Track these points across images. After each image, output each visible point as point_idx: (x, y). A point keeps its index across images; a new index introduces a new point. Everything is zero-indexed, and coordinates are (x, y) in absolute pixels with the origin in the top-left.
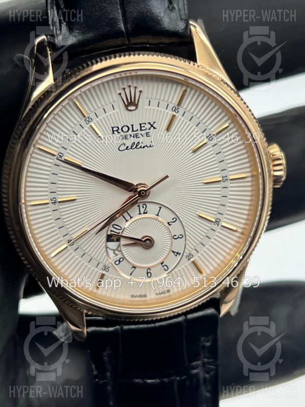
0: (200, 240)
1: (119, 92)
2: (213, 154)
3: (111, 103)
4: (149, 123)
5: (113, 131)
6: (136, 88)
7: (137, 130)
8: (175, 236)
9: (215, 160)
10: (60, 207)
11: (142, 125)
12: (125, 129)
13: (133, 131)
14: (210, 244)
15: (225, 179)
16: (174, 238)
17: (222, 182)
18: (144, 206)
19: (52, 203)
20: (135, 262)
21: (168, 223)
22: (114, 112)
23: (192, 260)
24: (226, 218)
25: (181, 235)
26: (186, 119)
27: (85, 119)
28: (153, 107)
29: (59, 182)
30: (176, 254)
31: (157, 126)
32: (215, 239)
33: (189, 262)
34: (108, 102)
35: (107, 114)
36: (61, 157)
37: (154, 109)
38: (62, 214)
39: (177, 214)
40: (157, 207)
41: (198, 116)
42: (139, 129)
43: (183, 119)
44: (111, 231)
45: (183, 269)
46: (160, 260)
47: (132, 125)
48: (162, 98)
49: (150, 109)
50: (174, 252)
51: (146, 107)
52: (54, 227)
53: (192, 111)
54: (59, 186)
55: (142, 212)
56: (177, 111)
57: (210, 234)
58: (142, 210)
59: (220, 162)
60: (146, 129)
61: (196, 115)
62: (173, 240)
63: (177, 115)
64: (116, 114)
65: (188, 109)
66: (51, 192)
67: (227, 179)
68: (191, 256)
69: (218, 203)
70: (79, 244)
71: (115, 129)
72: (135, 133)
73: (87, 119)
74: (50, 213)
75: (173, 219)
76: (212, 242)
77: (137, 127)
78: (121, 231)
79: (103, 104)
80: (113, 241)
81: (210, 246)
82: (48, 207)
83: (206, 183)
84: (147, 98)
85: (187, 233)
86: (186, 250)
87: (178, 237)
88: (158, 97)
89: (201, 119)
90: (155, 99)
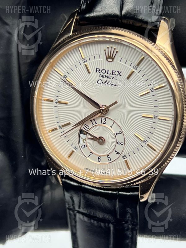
0: (133, 149)
1: (105, 49)
2: (152, 100)
3: (99, 54)
4: (118, 72)
5: (97, 71)
6: (115, 49)
7: (110, 74)
8: (119, 142)
9: (152, 104)
10: (59, 106)
11: (114, 72)
12: (104, 71)
13: (108, 74)
14: (138, 153)
15: (156, 117)
16: (118, 143)
17: (153, 119)
18: (105, 119)
19: (55, 102)
20: (93, 150)
21: (116, 134)
22: (100, 60)
23: (125, 159)
24: (151, 141)
25: (122, 143)
26: (140, 75)
27: (83, 59)
28: (123, 63)
29: (61, 92)
30: (117, 153)
31: (122, 74)
32: (141, 151)
33: (124, 160)
34: (97, 53)
35: (96, 60)
36: (65, 77)
37: (123, 64)
38: (59, 110)
39: (122, 129)
40: (112, 122)
41: (148, 75)
42: (112, 74)
43: (138, 74)
44: (83, 128)
45: (119, 163)
46: (107, 153)
47: (108, 70)
48: (128, 59)
49: (120, 63)
50: (116, 151)
51: (118, 62)
52: (53, 116)
53: (145, 71)
54: (61, 94)
55: (103, 122)
56: (136, 69)
57: (140, 148)
58: (103, 121)
59: (155, 106)
60: (115, 75)
61: (147, 74)
62: (117, 144)
63: (135, 71)
64: (100, 61)
65: (143, 69)
66: (56, 96)
67: (157, 118)
68: (126, 157)
69: (148, 131)
70: (64, 129)
71: (98, 70)
72: (109, 75)
73: (84, 60)
74: (53, 107)
75: (120, 132)
76: (140, 153)
77: (110, 72)
78: (88, 129)
79: (95, 54)
80: (84, 134)
81: (138, 154)
82: (53, 104)
83: (143, 117)
84: (120, 57)
85: (126, 142)
86: (123, 153)
87: (120, 144)
88: (126, 58)
89: (149, 77)
90: (125, 58)
